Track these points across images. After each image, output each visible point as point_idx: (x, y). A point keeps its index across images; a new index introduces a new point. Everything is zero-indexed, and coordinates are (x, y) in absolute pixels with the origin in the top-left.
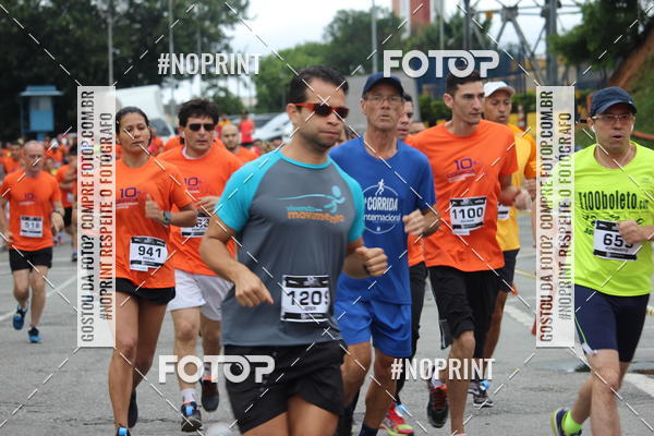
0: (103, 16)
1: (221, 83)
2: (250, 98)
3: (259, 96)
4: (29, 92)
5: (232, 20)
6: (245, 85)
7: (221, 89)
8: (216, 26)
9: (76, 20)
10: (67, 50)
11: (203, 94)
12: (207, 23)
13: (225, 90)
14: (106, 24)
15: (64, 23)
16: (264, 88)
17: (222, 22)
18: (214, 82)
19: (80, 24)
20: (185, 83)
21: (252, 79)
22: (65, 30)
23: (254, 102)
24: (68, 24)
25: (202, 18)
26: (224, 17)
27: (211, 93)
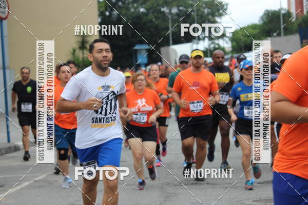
0: (167, 14)
1: (216, 42)
2: (229, 48)
3: (233, 47)
4: (137, 47)
5: (220, 15)
6: (227, 42)
7: (216, 44)
8: (214, 18)
9: (155, 17)
10: (152, 30)
11: (209, 46)
12: (210, 17)
13: (218, 44)
14: (168, 18)
15: (150, 19)
16: (234, 43)
17: (217, 16)
18: (213, 41)
19: (157, 18)
20: (201, 42)
21: (230, 39)
22: (151, 21)
23: (230, 49)
24: (152, 18)
25: (208, 14)
26: (217, 14)
27: (212, 46)
